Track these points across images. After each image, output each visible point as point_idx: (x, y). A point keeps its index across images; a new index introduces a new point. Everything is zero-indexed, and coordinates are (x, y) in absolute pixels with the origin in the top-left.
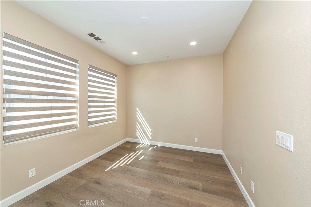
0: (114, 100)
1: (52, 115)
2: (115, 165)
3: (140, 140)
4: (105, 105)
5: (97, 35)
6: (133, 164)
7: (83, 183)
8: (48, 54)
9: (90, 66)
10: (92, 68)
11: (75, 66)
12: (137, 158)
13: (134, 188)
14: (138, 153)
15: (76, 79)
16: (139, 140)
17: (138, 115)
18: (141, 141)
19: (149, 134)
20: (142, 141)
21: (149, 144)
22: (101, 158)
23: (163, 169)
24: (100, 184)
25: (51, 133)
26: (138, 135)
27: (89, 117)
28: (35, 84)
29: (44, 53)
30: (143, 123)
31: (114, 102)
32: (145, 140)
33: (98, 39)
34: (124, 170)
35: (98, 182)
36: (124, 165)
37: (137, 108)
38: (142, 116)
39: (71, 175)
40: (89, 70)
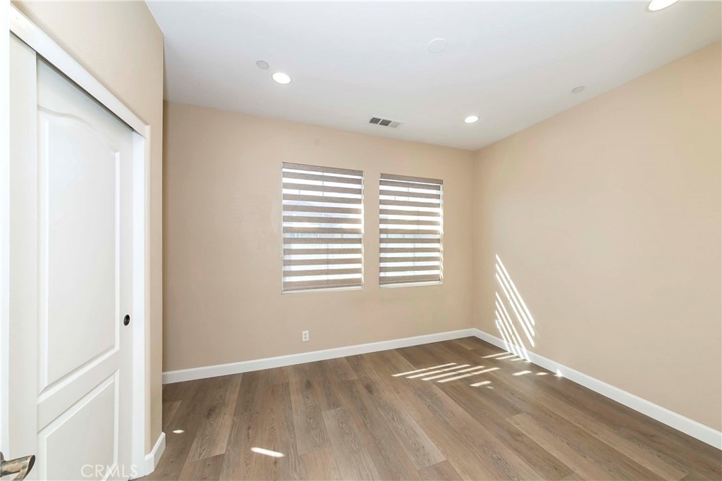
0: (437, 237)
1: (328, 262)
2: (414, 374)
3: (505, 342)
4: (416, 247)
5: (382, 117)
6: (451, 388)
7: (352, 379)
8: (326, 174)
9: (383, 176)
10: (386, 178)
11: (358, 182)
12: (469, 380)
13: (414, 431)
14: (481, 370)
15: (361, 203)
16: (502, 340)
17: (499, 275)
18: (506, 344)
19: (530, 333)
20: (509, 346)
21: (529, 361)
22: (404, 351)
23: (516, 435)
24: (370, 392)
25: (326, 287)
26: (498, 327)
27: (382, 270)
28: (310, 218)
29: (320, 174)
30: (511, 298)
31: (438, 241)
32: (517, 346)
33: (386, 123)
34: (422, 390)
35: (369, 388)
36: (431, 380)
37: (497, 257)
38: (509, 277)
39: (348, 361)
40: (382, 183)
